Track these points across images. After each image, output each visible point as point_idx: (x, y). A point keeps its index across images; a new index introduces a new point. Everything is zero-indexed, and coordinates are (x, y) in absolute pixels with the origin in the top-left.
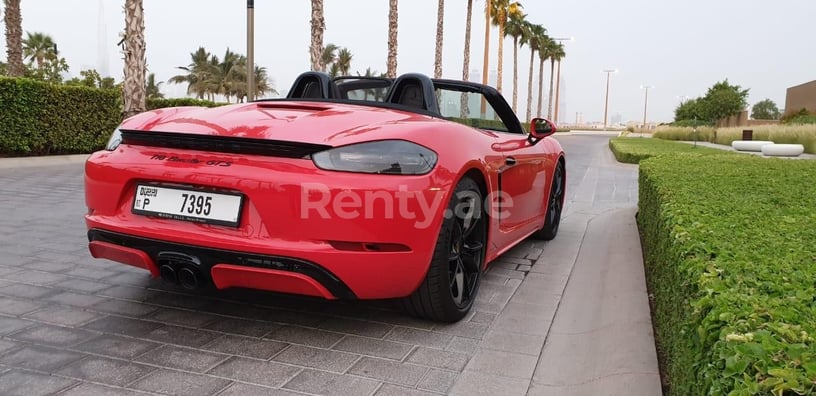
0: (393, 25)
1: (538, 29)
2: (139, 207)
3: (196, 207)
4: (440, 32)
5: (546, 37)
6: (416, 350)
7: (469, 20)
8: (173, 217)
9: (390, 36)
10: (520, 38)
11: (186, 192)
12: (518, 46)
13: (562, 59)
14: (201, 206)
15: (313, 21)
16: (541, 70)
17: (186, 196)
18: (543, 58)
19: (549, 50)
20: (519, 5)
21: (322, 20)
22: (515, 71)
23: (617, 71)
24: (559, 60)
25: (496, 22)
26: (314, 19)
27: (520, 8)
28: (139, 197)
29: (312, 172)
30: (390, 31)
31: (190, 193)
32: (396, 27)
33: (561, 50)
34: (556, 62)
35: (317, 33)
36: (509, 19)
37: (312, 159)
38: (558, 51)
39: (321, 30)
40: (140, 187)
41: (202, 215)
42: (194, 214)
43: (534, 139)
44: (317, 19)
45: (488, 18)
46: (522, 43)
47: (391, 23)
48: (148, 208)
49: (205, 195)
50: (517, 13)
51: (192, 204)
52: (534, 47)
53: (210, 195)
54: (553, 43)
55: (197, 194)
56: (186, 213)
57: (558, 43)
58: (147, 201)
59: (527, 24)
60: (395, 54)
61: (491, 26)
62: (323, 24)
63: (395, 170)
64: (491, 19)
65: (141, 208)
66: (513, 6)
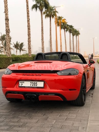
0: (29, 29)
1: (71, 27)
2: (20, 85)
3: (34, 85)
4: (42, 30)
5: (74, 29)
6: (78, 110)
7: (50, 25)
8: (29, 87)
9: (28, 32)
10: (66, 29)
11: (31, 82)
12: (65, 32)
13: (79, 35)
14: (35, 84)
15: (6, 30)
16: (73, 39)
17: (31, 83)
18: (73, 35)
19: (75, 33)
20: (65, 19)
21: (9, 29)
22: (65, 40)
23: (96, 38)
24: (78, 36)
25: (58, 25)
26: (6, 29)
27: (65, 21)
28: (20, 83)
29: (57, 76)
30: (28, 31)
31: (32, 82)
32: (30, 29)
33: (79, 32)
34: (77, 37)
35: (8, 33)
36: (62, 24)
37: (57, 73)
38: (78, 33)
39: (9, 33)
40: (20, 82)
41: (35, 86)
42: (33, 86)
43: (90, 65)
44: (7, 29)
45: (56, 24)
46: (66, 31)
47: (28, 28)
48: (22, 86)
49: (35, 82)
50: (65, 22)
51: (33, 84)
52: (70, 32)
53: (36, 82)
54: (76, 30)
55: (34, 82)
56: (31, 86)
57: (77, 30)
58: (22, 84)
59: (68, 25)
60: (30, 38)
61: (57, 27)
62: (9, 31)
63: (70, 74)
64: (57, 24)
65: (21, 86)
66: (63, 20)
